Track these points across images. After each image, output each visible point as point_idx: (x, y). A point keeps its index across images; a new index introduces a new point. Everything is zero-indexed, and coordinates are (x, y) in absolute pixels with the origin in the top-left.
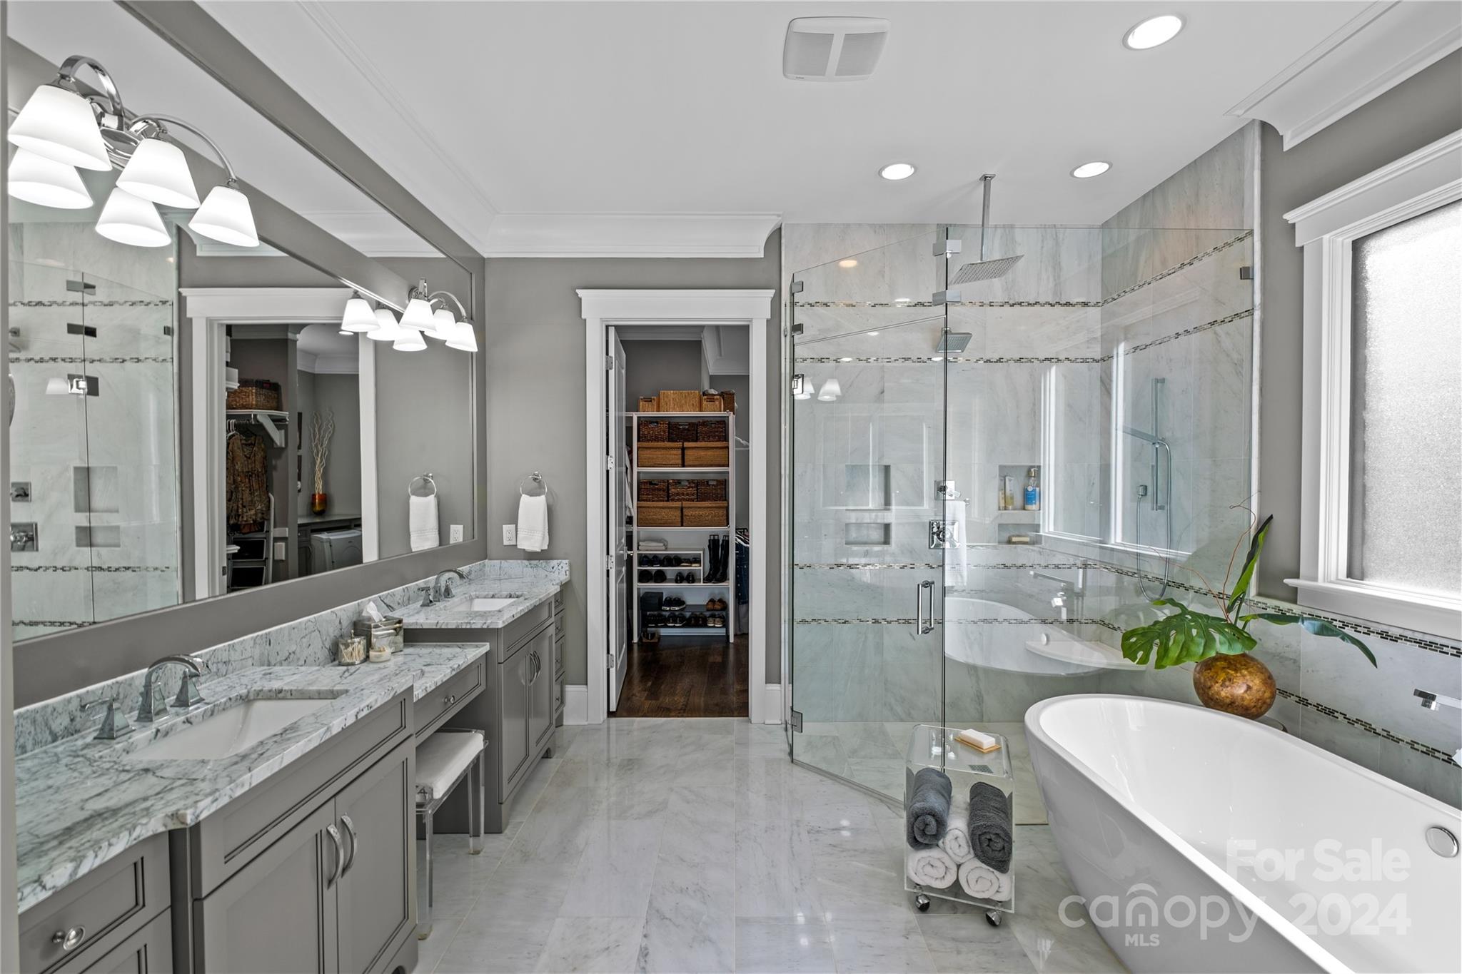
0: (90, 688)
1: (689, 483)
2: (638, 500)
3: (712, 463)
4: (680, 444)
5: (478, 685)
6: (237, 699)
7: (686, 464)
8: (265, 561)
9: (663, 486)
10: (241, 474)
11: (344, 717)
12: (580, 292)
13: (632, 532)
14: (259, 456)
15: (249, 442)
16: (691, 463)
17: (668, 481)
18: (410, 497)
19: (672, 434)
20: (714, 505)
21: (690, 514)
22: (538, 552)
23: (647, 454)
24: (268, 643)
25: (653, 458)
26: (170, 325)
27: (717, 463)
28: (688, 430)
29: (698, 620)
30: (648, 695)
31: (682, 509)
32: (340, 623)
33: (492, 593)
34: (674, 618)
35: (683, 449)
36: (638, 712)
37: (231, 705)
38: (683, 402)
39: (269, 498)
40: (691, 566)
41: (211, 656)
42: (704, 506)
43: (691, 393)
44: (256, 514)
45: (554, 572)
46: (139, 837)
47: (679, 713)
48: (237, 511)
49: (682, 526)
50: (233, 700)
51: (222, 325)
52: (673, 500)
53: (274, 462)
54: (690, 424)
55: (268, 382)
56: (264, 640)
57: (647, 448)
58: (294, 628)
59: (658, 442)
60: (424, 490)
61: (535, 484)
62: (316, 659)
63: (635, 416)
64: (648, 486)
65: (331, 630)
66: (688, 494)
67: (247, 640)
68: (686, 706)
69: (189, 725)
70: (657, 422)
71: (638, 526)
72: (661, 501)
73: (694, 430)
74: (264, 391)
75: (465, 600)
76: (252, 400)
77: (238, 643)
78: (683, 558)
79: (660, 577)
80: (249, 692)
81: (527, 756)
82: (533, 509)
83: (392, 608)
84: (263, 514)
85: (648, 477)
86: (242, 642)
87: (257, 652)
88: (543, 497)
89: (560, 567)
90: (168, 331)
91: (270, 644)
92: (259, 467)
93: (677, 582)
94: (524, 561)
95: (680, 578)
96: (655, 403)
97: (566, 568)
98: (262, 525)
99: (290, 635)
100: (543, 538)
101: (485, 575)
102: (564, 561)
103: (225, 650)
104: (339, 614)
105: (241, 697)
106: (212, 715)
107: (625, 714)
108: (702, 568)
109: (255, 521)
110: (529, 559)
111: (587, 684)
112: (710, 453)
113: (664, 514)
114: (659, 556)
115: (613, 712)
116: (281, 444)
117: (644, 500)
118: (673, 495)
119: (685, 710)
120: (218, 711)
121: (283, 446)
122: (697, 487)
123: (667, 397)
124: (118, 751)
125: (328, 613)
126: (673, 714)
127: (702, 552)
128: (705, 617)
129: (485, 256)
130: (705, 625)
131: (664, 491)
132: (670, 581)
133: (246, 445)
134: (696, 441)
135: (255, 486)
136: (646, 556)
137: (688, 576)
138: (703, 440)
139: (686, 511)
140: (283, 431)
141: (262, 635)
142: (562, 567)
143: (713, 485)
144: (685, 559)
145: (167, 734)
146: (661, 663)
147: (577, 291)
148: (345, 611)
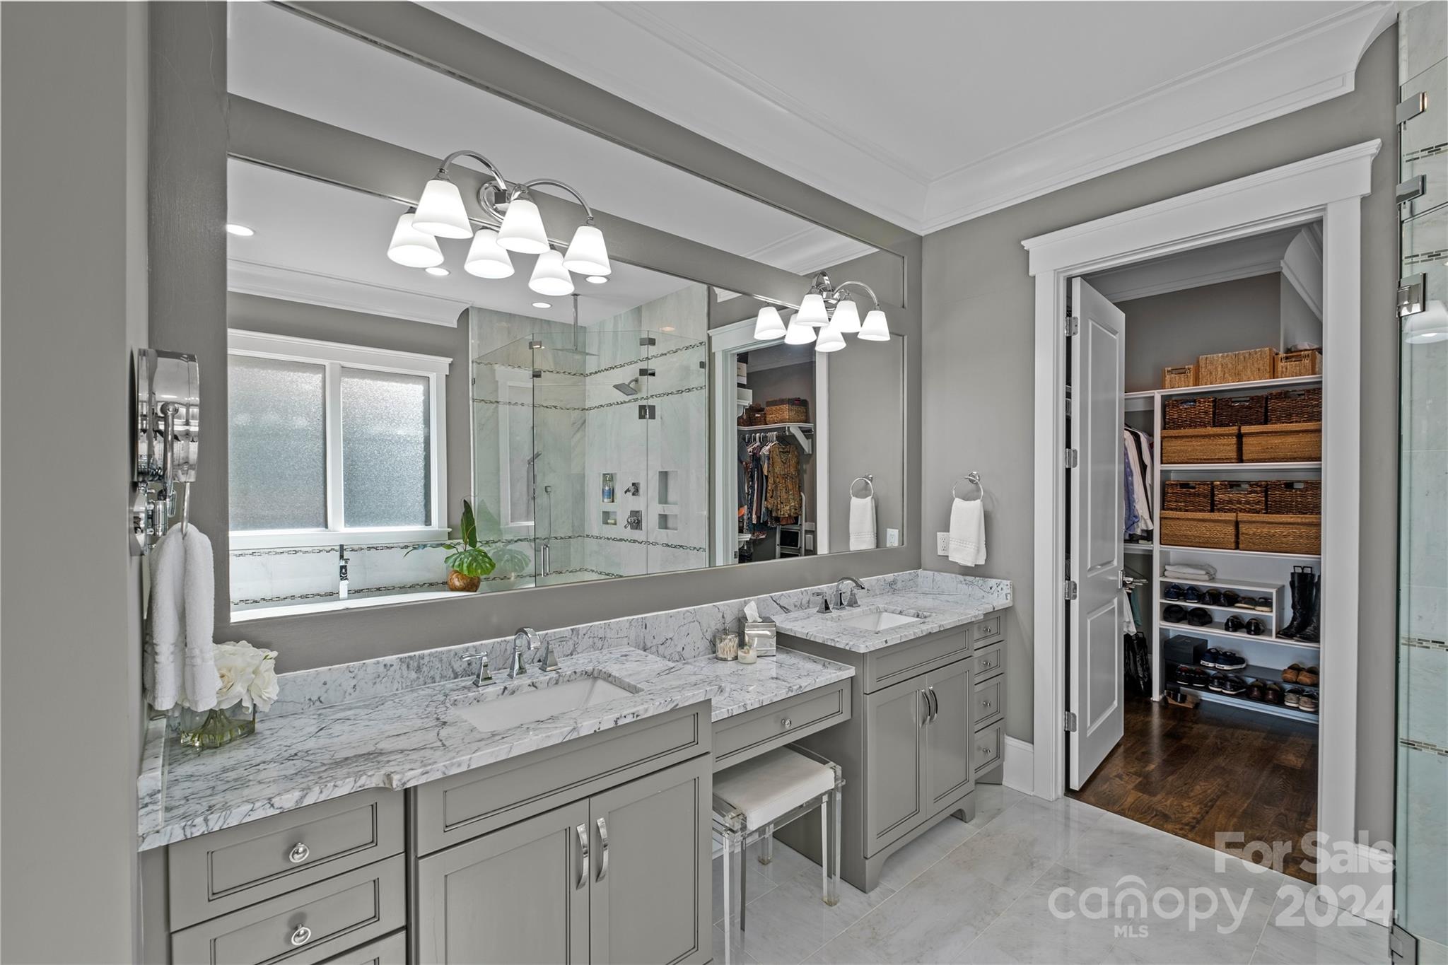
0: (484, 642)
1: (1251, 486)
2: (1163, 508)
3: (1295, 455)
4: (1234, 429)
5: (839, 712)
6: (582, 674)
7: (1244, 458)
8: (799, 549)
9: (1205, 490)
10: (779, 476)
11: (598, 720)
12: (1026, 244)
13: (1152, 551)
14: (793, 462)
15: (786, 450)
16: (1255, 456)
17: (1212, 483)
18: (851, 498)
19: (1221, 415)
20: (1299, 520)
21: (1251, 532)
22: (972, 567)
23: (1175, 445)
24: (644, 627)
25: (1186, 451)
26: (704, 361)
27: (1307, 454)
28: (1249, 408)
29: (1269, 692)
30: (1140, 782)
31: (1237, 524)
32: (723, 617)
33: (899, 609)
34: (1222, 680)
35: (1240, 436)
36: (1114, 804)
37: (575, 679)
38: (1240, 367)
39: (801, 496)
40: (1254, 609)
41: (587, 631)
42: (1276, 520)
43: (1256, 353)
44: (790, 510)
45: (992, 594)
46: (364, 786)
47: (1181, 829)
48: (777, 506)
49: (1237, 548)
50: (578, 675)
51: (734, 354)
52: (1220, 510)
53: (804, 467)
54: (1252, 398)
55: (798, 400)
56: (640, 623)
57: (1176, 437)
58: (671, 617)
59: (1196, 428)
60: (863, 492)
61: (972, 486)
62: (696, 648)
63: (1158, 395)
64: (1178, 490)
65: (713, 623)
66: (1248, 503)
67: (622, 621)
68: (1198, 822)
69: (535, 689)
70: (1195, 401)
71: (1161, 544)
72: (1200, 511)
73: (1261, 407)
74: (795, 408)
75: (869, 612)
76: (786, 415)
77: (614, 622)
78: (1242, 595)
79: (1202, 618)
80: (594, 669)
81: (917, 812)
82: (966, 514)
83: (787, 609)
84: (796, 509)
85: (1183, 478)
86: (617, 622)
87: (632, 634)
88: (978, 502)
89: (999, 588)
90: (702, 365)
91: (646, 628)
92: (792, 471)
93: (1227, 629)
94: (958, 576)
95: (1235, 624)
96: (1191, 375)
97: (1007, 590)
98: (796, 519)
99: (667, 622)
100: (978, 551)
101: (917, 585)
102: (1005, 582)
103: (601, 628)
104: (721, 608)
105: (586, 672)
106: (556, 683)
107: (1092, 799)
108: (1273, 615)
109: (790, 516)
110: (963, 575)
111: (1033, 744)
112: (1290, 439)
113: (1204, 529)
114: (1202, 588)
115: (1074, 791)
116: (809, 451)
117: (1172, 509)
118: (1220, 503)
119: (1193, 827)
120: (563, 682)
121: (811, 453)
122: (1266, 492)
123: (1211, 363)
124: (470, 699)
125: (709, 607)
126: (1170, 826)
127: (1274, 591)
128: (1283, 690)
129: (922, 234)
130: (1279, 701)
131: (1204, 497)
132: (1218, 626)
133: (783, 452)
134: (1266, 422)
135: (790, 487)
136: (1176, 587)
137: (1249, 623)
138: (1279, 420)
139: (1243, 528)
140: (810, 440)
141: (638, 619)
142: (1002, 589)
143: (1300, 490)
144: (1244, 598)
145: (513, 693)
146: (1184, 741)
147: (1023, 243)
148: (729, 607)
